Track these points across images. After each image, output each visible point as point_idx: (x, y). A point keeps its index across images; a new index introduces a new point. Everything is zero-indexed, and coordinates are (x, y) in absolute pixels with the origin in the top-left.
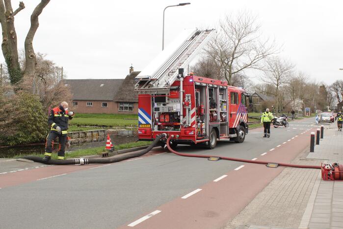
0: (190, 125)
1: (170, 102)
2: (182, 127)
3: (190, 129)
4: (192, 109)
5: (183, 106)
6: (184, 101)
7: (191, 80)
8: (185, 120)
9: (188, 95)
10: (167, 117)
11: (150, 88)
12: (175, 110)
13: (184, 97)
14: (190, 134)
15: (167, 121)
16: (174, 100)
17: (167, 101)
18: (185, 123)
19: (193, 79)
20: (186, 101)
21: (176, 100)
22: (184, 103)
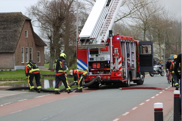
0: (118, 70)
1: (102, 53)
2: (112, 71)
3: (119, 72)
4: (119, 58)
5: (113, 56)
6: (113, 53)
7: (118, 39)
8: (114, 66)
9: (116, 48)
10: (99, 64)
11: (90, 44)
12: (105, 59)
13: (113, 50)
14: (118, 75)
15: (98, 67)
16: (104, 52)
17: (99, 53)
18: (114, 68)
19: (119, 38)
20: (115, 53)
21: (106, 52)
22: (113, 54)
